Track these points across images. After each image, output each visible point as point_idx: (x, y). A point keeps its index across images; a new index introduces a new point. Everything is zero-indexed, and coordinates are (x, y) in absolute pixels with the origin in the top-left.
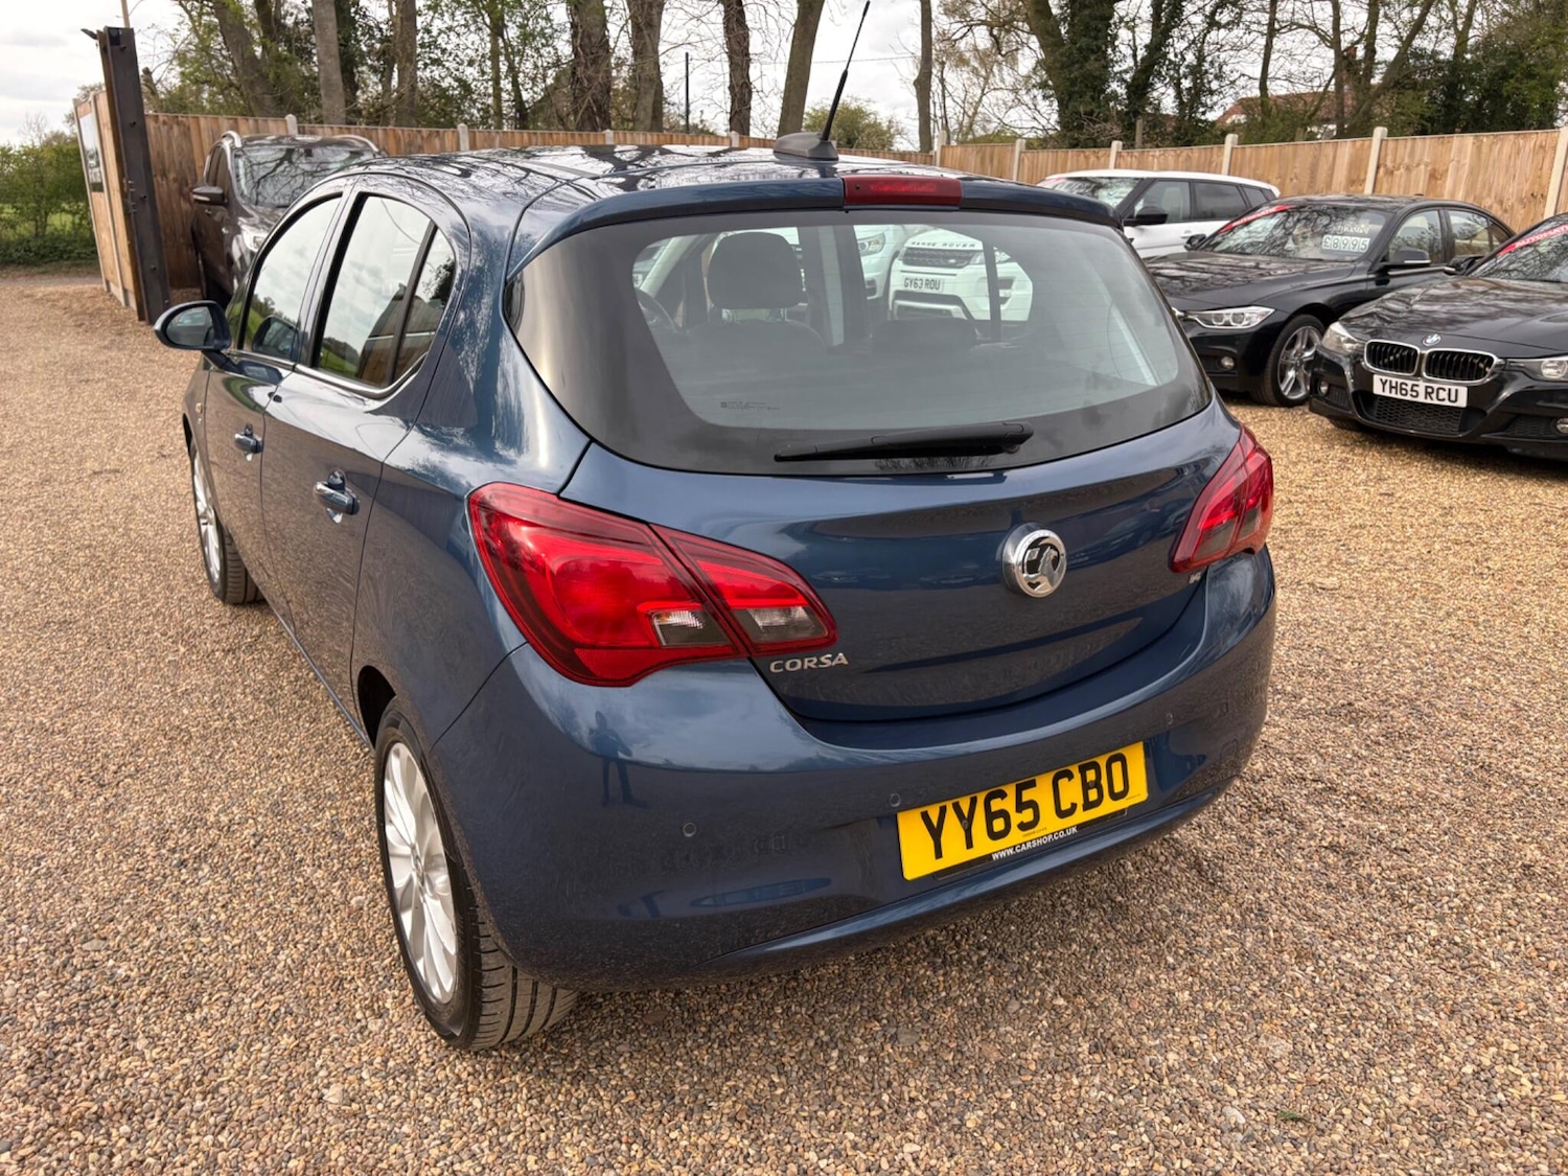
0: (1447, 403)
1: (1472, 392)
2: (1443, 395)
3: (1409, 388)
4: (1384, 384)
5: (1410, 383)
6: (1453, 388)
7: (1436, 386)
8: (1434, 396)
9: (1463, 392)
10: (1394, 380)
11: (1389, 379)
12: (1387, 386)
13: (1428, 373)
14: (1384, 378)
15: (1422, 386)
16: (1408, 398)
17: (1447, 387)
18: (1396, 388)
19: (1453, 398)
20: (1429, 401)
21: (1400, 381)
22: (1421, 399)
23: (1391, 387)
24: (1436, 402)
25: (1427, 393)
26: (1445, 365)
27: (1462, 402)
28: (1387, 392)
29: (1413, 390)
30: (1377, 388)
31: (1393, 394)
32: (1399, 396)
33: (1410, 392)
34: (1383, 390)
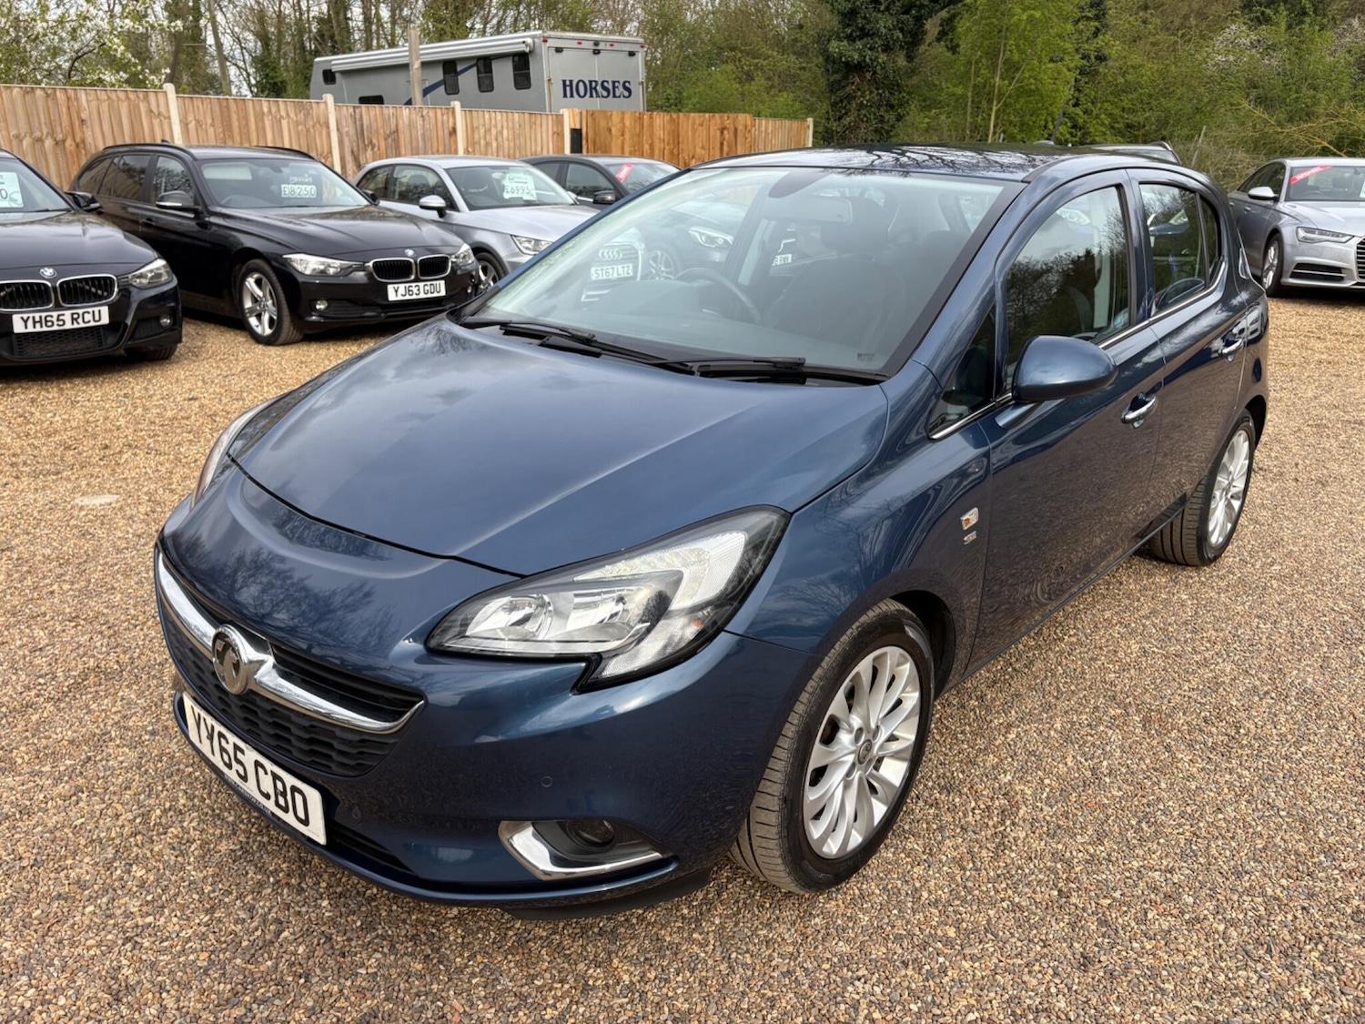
0: (92, 324)
1: (112, 307)
2: (88, 317)
3: (54, 319)
4: (26, 322)
5: (55, 314)
6: (96, 309)
7: (80, 311)
8: (80, 320)
9: (105, 310)
10: (37, 316)
11: (31, 315)
12: (30, 323)
13: (64, 301)
14: (25, 316)
15: (67, 315)
16: (55, 328)
17: (90, 310)
18: (40, 322)
19: (97, 318)
20: (76, 326)
21: (44, 315)
22: (68, 326)
23: (35, 322)
24: (82, 325)
25: (73, 319)
26: (75, 293)
27: (105, 320)
28: (30, 329)
29: (58, 320)
30: (18, 327)
31: (38, 329)
32: (45, 329)
33: (56, 323)
34: (26, 327)
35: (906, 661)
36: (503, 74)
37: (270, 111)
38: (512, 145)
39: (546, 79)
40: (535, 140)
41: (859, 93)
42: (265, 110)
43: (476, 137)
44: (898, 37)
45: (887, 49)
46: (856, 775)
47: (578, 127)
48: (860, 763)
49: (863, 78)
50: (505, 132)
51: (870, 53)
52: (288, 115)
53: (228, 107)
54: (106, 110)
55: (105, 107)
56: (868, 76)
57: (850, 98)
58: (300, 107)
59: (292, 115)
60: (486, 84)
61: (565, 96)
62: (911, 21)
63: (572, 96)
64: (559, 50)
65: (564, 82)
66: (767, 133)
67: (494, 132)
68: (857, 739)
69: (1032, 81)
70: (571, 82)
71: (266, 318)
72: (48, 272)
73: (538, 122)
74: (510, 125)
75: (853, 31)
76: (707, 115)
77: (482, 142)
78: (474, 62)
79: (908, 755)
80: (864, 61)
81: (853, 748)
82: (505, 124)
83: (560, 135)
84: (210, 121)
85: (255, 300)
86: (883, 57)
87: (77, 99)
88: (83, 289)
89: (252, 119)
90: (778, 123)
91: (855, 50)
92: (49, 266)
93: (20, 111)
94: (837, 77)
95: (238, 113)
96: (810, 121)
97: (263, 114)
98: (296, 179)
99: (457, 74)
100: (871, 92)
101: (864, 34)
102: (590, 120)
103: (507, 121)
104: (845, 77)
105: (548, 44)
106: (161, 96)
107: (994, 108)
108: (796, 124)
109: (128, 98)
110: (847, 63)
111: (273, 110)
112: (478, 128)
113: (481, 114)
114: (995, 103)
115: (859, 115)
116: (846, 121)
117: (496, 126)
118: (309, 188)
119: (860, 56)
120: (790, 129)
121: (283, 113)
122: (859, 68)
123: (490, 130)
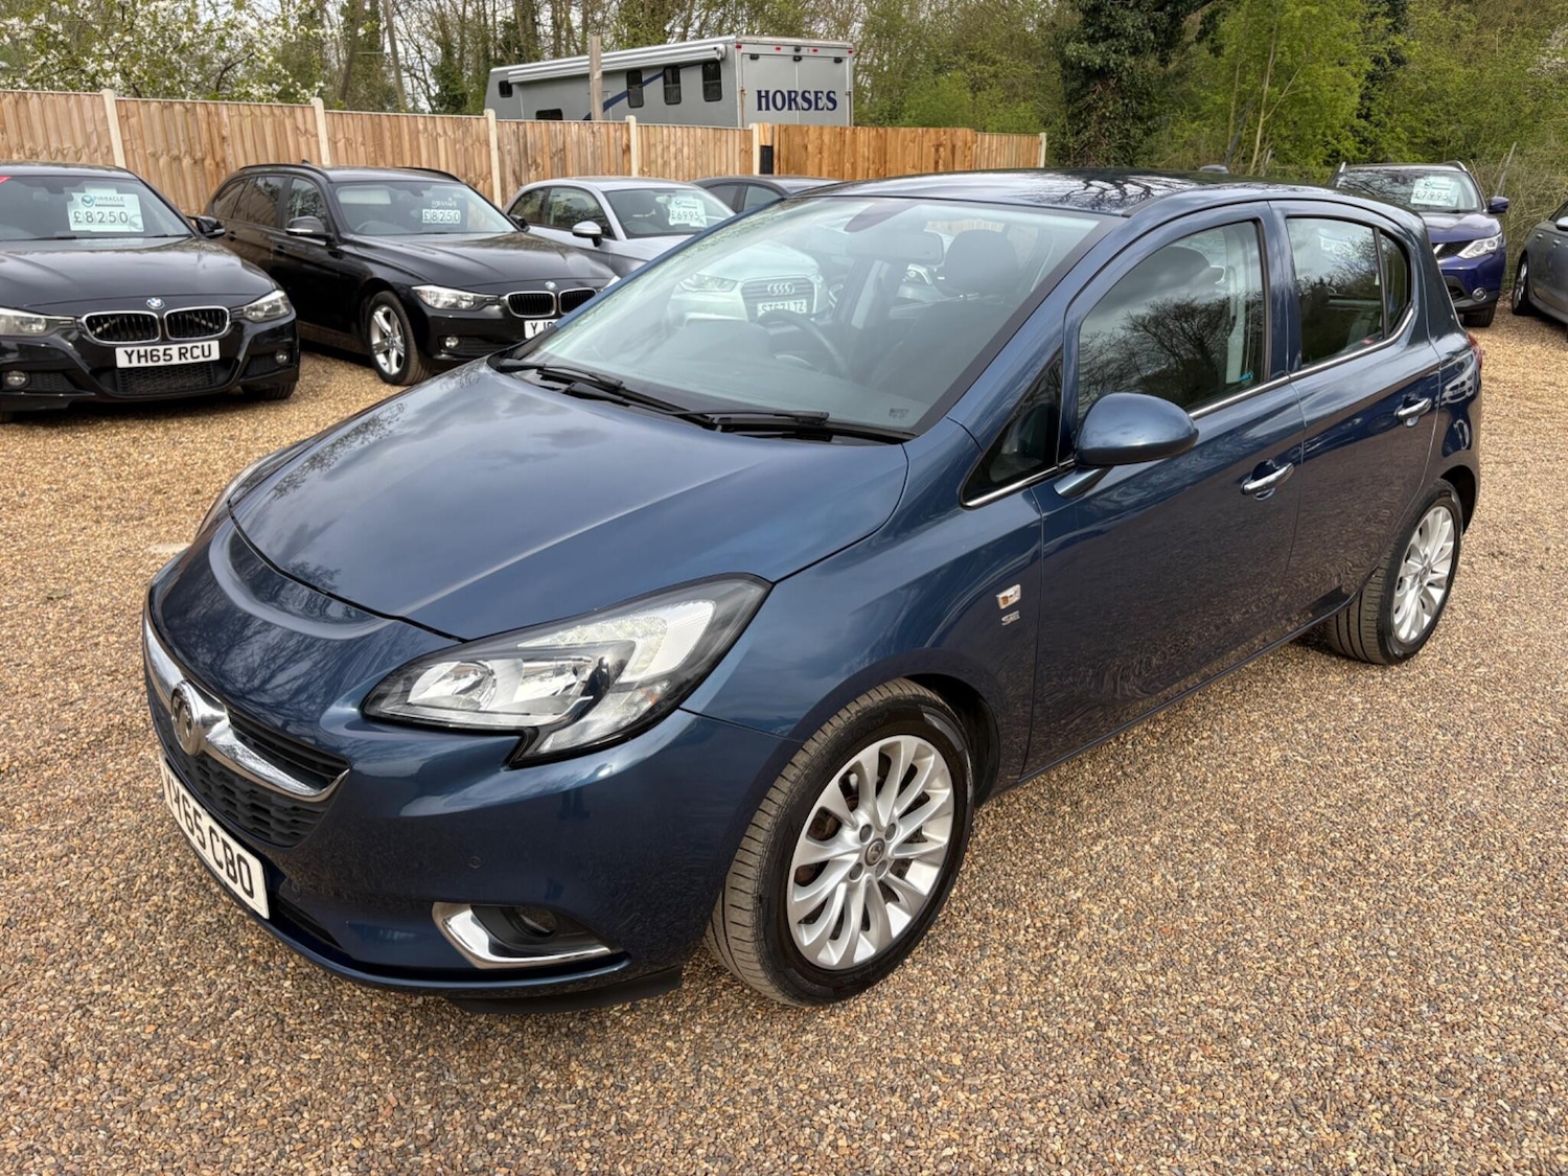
0: (201, 359)
1: (223, 343)
2: (197, 352)
3: (161, 354)
4: (130, 356)
5: (161, 348)
6: (206, 344)
7: (189, 346)
8: (188, 355)
9: (215, 345)
10: (142, 350)
11: (136, 349)
12: (134, 357)
13: (171, 334)
14: (129, 350)
15: (174, 350)
16: (162, 363)
17: (199, 344)
18: (146, 356)
19: (206, 353)
20: (184, 361)
21: (149, 348)
22: (176, 361)
23: (139, 357)
24: (191, 361)
25: (180, 354)
26: (184, 326)
27: (215, 355)
28: (135, 364)
29: (165, 354)
30: (122, 361)
31: (143, 363)
32: (150, 364)
33: (162, 358)
34: (130, 361)
35: (930, 753)
36: (692, 82)
37: (426, 129)
38: (693, 164)
39: (738, 89)
40: (720, 158)
41: (1101, 104)
42: (421, 127)
43: (653, 156)
44: (1149, 38)
45: (1135, 51)
46: (864, 877)
47: (769, 144)
48: (869, 864)
49: (1106, 86)
50: (686, 150)
51: (1114, 56)
52: (445, 132)
53: (380, 125)
54: (249, 127)
55: (247, 124)
56: (1112, 83)
57: (1090, 108)
58: (458, 124)
59: (450, 133)
60: (672, 96)
61: (760, 108)
62: (1166, 20)
63: (768, 108)
64: (754, 57)
65: (759, 92)
66: (990, 151)
67: (672, 149)
68: (863, 837)
69: (1308, 88)
70: (767, 92)
71: (394, 355)
72: (156, 303)
73: (724, 138)
74: (692, 141)
75: (1095, 31)
76: (920, 130)
77: (660, 161)
78: (661, 71)
79: (940, 859)
80: (1108, 65)
81: (857, 846)
82: (686, 140)
83: (748, 152)
84: (360, 140)
85: (384, 336)
86: (1130, 61)
87: (218, 114)
88: (191, 321)
89: (406, 137)
90: (1005, 138)
91: (1097, 53)
92: (157, 297)
93: (158, 128)
94: (1075, 84)
95: (391, 131)
96: (1043, 136)
97: (418, 131)
98: (438, 203)
99: (642, 84)
100: (1115, 102)
101: (1109, 34)
102: (783, 135)
103: (688, 137)
104: (1085, 85)
105: (742, 51)
106: (308, 112)
107: (1262, 120)
108: (1025, 140)
109: (272, 113)
110: (1087, 69)
111: (430, 127)
112: (655, 145)
113: (659, 129)
114: (1263, 114)
115: (1100, 129)
116: (1085, 136)
117: (675, 143)
118: (452, 212)
119: (1103, 59)
120: (1019, 146)
121: (440, 131)
122: (1102, 74)
123: (668, 147)
